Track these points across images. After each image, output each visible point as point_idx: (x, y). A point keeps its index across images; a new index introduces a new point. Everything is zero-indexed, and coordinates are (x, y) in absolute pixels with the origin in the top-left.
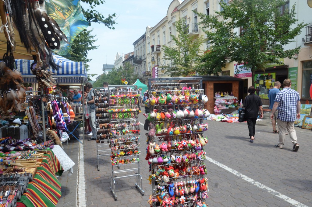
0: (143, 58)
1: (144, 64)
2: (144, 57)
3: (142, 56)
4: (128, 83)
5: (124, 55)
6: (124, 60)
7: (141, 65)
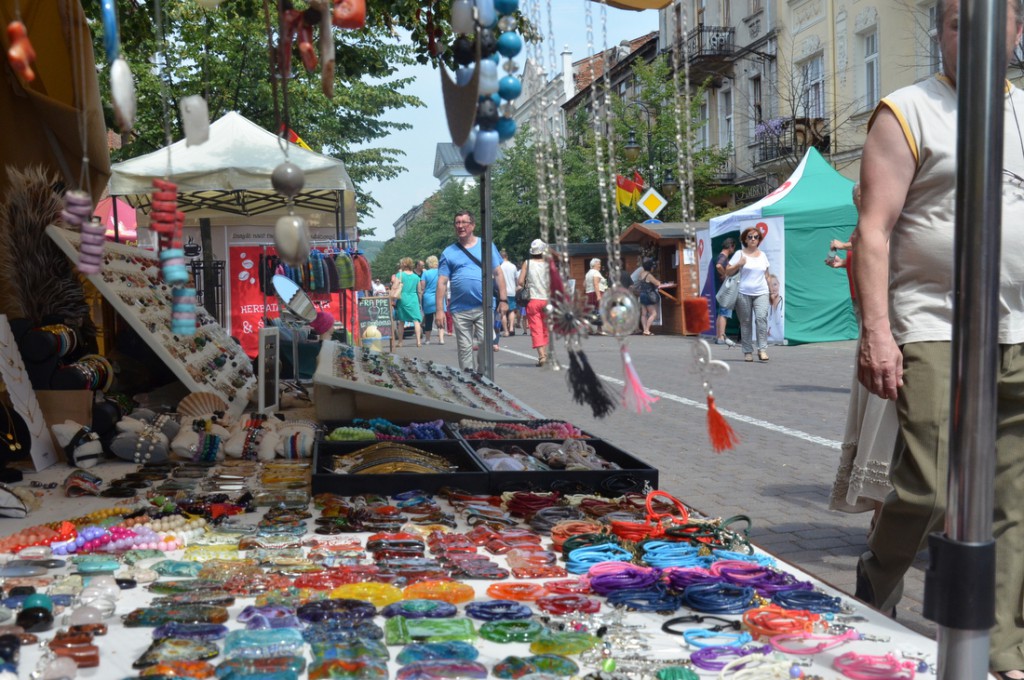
0: (743, 39)
1: (757, 80)
2: (753, 33)
3: (733, 31)
4: (664, 203)
5: (574, 65)
6: (570, 91)
7: (727, 94)
